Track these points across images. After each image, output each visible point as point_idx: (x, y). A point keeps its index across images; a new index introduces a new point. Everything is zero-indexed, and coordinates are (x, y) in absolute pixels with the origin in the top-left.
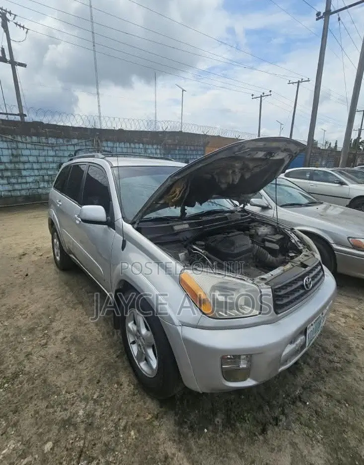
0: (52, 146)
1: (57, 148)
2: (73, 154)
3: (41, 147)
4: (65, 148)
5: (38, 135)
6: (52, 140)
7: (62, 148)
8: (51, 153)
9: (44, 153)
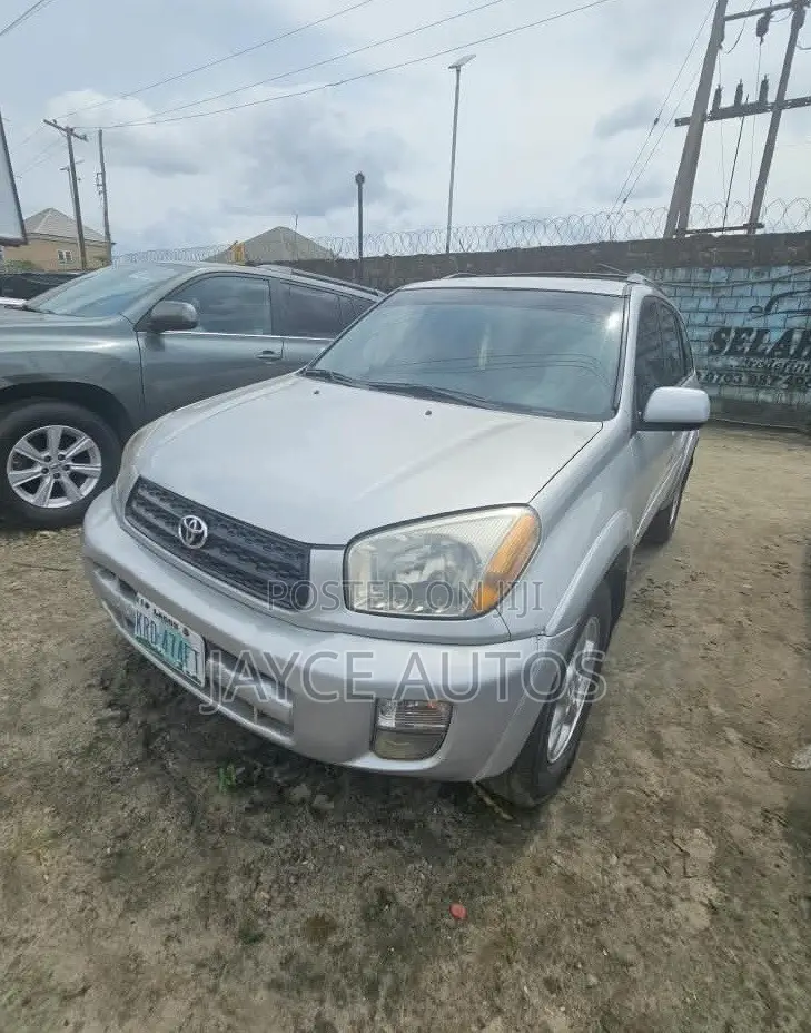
0: (715, 288)
1: (723, 292)
2: (764, 306)
3: (689, 292)
4: (746, 290)
5: (689, 264)
6: (719, 275)
7: (738, 291)
8: (707, 304)
9: (692, 305)
